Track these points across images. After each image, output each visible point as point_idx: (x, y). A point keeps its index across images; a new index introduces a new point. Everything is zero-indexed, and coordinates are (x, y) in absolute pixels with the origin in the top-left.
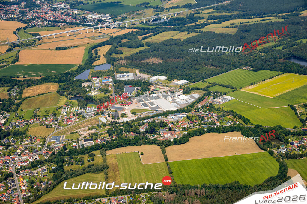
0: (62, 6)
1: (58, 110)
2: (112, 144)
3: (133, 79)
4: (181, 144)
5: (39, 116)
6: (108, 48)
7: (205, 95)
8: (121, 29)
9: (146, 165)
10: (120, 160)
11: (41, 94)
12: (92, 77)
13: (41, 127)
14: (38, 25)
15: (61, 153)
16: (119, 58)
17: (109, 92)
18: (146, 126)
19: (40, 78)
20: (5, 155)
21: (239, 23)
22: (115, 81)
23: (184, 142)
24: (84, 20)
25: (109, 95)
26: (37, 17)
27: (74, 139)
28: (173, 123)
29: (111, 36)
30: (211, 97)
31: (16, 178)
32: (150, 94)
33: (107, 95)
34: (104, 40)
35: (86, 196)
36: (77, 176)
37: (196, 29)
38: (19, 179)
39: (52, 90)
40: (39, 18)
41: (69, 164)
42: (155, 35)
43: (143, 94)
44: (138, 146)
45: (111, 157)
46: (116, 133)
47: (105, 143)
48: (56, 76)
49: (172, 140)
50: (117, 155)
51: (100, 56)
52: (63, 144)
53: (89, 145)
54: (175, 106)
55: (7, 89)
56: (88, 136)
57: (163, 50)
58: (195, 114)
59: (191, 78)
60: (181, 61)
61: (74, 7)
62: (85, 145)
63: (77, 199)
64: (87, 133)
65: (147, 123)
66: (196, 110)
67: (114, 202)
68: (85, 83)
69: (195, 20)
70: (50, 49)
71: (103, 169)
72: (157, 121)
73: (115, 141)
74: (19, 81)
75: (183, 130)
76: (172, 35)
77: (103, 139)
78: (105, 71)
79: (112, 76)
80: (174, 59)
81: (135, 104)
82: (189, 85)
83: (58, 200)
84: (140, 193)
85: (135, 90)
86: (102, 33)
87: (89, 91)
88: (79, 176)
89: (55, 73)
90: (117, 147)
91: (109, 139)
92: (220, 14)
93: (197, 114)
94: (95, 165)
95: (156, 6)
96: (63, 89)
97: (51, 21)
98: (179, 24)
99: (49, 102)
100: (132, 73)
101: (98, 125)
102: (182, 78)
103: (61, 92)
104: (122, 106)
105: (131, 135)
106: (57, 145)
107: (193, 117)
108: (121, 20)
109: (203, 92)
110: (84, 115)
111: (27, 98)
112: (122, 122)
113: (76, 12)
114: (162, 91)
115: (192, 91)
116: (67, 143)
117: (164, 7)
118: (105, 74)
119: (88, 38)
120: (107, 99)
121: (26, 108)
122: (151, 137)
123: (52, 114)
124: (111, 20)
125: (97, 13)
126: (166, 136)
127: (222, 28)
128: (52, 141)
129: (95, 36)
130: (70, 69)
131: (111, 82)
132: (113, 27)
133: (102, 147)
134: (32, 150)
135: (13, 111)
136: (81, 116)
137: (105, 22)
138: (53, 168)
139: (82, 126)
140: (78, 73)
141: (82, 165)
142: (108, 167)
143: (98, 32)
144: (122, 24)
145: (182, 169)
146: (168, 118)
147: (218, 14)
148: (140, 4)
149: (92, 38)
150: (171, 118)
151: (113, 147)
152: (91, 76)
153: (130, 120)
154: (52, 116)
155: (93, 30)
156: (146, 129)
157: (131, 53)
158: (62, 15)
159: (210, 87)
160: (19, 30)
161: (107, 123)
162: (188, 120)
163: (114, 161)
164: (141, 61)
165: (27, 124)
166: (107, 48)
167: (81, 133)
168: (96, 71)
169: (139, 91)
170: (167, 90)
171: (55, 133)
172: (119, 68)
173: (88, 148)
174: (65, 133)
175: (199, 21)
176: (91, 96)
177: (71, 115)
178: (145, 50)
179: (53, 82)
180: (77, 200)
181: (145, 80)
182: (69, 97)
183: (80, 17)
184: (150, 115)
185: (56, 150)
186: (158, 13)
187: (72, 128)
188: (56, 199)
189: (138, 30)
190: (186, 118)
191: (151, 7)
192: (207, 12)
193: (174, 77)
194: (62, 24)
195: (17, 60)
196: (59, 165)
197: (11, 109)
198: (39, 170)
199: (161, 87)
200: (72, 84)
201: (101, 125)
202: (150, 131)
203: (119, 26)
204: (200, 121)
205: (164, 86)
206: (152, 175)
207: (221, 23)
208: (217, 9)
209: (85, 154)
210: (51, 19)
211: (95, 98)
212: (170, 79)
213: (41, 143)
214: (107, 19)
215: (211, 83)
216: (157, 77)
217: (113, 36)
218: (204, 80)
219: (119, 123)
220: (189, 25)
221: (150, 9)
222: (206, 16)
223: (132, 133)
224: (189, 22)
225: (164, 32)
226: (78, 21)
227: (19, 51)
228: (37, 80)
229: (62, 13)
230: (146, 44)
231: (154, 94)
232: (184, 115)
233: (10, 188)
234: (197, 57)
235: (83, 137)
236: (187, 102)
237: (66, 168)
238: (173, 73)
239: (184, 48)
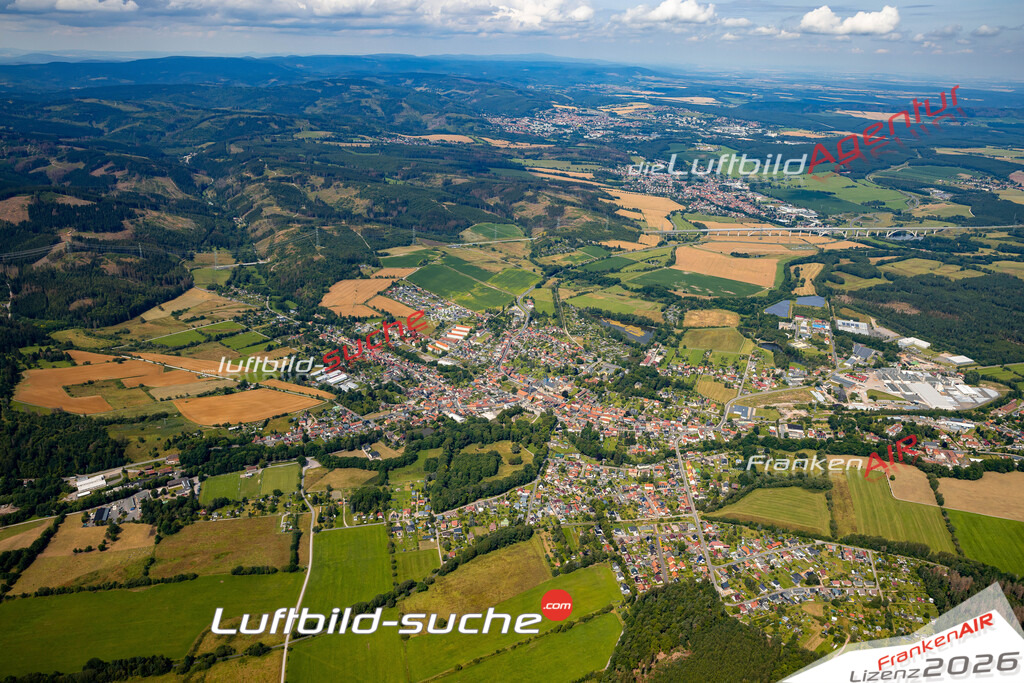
0: (738, 185)
1: (742, 361)
2: (838, 446)
3: (867, 333)
5: (711, 364)
6: (815, 269)
7: (1010, 395)
8: (836, 240)
9: (902, 502)
10: (852, 478)
11: (713, 327)
12: (795, 315)
13: (717, 383)
14: (702, 210)
15: (750, 438)
16: (838, 290)
17: (826, 349)
18: (899, 428)
19: (709, 298)
20: (662, 416)
22: (836, 331)
23: (974, 477)
24: (773, 213)
25: (826, 354)
26: (698, 196)
27: (771, 419)
28: (948, 435)
29: (820, 249)
31: (681, 462)
32: (901, 369)
33: (823, 352)
34: (809, 253)
35: (798, 528)
36: (780, 487)
37: (978, 265)
38: (684, 464)
39: (729, 324)
40: (702, 199)
42: (900, 260)
43: (888, 366)
46: (843, 426)
47: (825, 440)
48: (735, 301)
49: (950, 467)
51: (803, 281)
52: (754, 422)
53: (798, 437)
54: (950, 403)
55: (660, 306)
56: (794, 419)
57: (919, 292)
58: (992, 428)
59: (977, 355)
60: (956, 320)
61: (757, 190)
62: (791, 436)
64: (792, 413)
65: (900, 424)
66: (994, 421)
67: (850, 556)
68: (784, 323)
69: (974, 247)
70: (721, 252)
71: (823, 487)
72: (920, 424)
73: (842, 441)
74: (679, 298)
75: (969, 453)
76: (931, 267)
77: (820, 432)
78: (815, 309)
79: (829, 321)
80: (942, 314)
81: (873, 381)
82: (975, 367)
83: (750, 522)
84: (897, 554)
85: (872, 356)
86: (804, 240)
87: (790, 339)
89: (732, 295)
90: (845, 453)
91: (831, 434)
93: (997, 430)
94: (809, 477)
95: (897, 210)
96: (748, 325)
97: (720, 206)
98: (941, 250)
99: (726, 343)
100: (863, 322)
101: (810, 405)
102: (960, 351)
103: (745, 330)
104: (850, 380)
105: (870, 438)
106: (742, 423)
107: (988, 432)
108: (836, 224)
109: (1006, 389)
110: (786, 380)
111: (691, 328)
112: (853, 410)
113: (759, 198)
114: (923, 368)
115: (982, 381)
116: (760, 423)
117: (911, 214)
118: (816, 314)
119: (782, 245)
120: (823, 360)
121: (692, 346)
123: (733, 365)
124: (817, 221)
125: (795, 205)
126: (937, 457)
128: (735, 412)
129: (793, 244)
130: (757, 293)
131: (829, 331)
132: (823, 233)
133: (820, 447)
134: (704, 420)
135: (673, 346)
136: (781, 380)
137: (808, 223)
138: (738, 462)
139: (784, 399)
140: (769, 303)
142: (832, 487)
143: (799, 238)
144: (838, 230)
146: (938, 422)
148: (868, 203)
149: (788, 246)
150: (944, 423)
151: (839, 451)
152: (791, 313)
153: (867, 409)
154: (733, 368)
156: (899, 434)
157: (860, 286)
158: (738, 200)
159: (1019, 381)
160: (674, 213)
161: (826, 405)
162: (978, 435)
163: (842, 478)
164: (880, 304)
165: (694, 373)
167: (783, 411)
168: (800, 306)
169: (880, 358)
170: (933, 369)
171: (740, 400)
172: (841, 308)
173: (796, 441)
174: (755, 404)
175: (980, 249)
176: (796, 349)
177: (763, 375)
178: (886, 284)
179: (731, 309)
181: (889, 341)
182: (759, 342)
183: (766, 208)
184: (904, 408)
185: (742, 430)
186: (901, 222)
187: (767, 399)
188: (748, 519)
189: (867, 247)
190: (974, 431)
191: (888, 210)
192: (996, 236)
193: (944, 346)
194: (739, 215)
195: (672, 262)
197: (669, 341)
198: (715, 457)
199: (920, 360)
200: (762, 320)
201: (816, 405)
203: (834, 234)
208: (1017, 235)
209: (790, 450)
210: (721, 204)
211: (802, 353)
212: (936, 349)
213: (718, 412)
214: (811, 218)
216: (912, 340)
217: (823, 249)
218: (1005, 365)
219: (848, 410)
220: (962, 254)
221: (887, 213)
222: (995, 244)
223: (872, 434)
224: (961, 249)
225: (916, 259)
226: (763, 214)
227: (675, 248)
228: (705, 300)
229: (737, 197)
230: (885, 275)
231: (908, 370)
232: (969, 425)
233: (673, 476)
234: (987, 319)
235: (787, 418)
236: (974, 400)
238: (943, 338)
239: (958, 295)
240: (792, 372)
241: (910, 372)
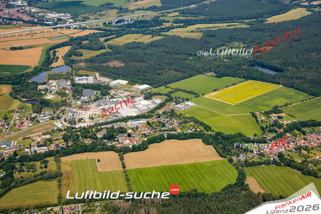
0: (19, 3)
1: (10, 114)
2: (67, 150)
3: (92, 82)
4: (140, 151)
7: (167, 101)
8: (81, 30)
9: (102, 173)
10: (75, 167)
12: (49, 80)
15: (10, 160)
16: (78, 60)
17: (66, 96)
18: (104, 132)
21: (204, 28)
22: (74, 85)
23: (143, 148)
24: (42, 19)
25: (66, 99)
27: (27, 145)
28: (132, 129)
29: (71, 37)
30: (172, 103)
32: (110, 99)
33: (64, 98)
34: (64, 41)
35: (37, 204)
36: (28, 184)
37: (161, 33)
39: (4, 93)
41: (20, 171)
42: (118, 37)
43: (102, 99)
44: (95, 153)
45: (65, 164)
46: (72, 139)
47: (60, 149)
48: (10, 78)
49: (131, 146)
50: (72, 162)
51: (58, 58)
52: (15, 149)
53: (43, 151)
54: (135, 112)
56: (42, 141)
57: (125, 53)
58: (156, 120)
59: (153, 83)
60: (143, 65)
61: (32, 5)
62: (38, 152)
63: (27, 208)
64: (41, 138)
65: (105, 129)
66: (157, 116)
67: (67, 211)
68: (41, 86)
69: (160, 23)
70: (4, 48)
71: (56, 176)
72: (115, 127)
73: (70, 147)
75: (142, 137)
76: (136, 38)
77: (57, 145)
78: (62, 74)
79: (70, 79)
80: (136, 63)
81: (95, 110)
82: (151, 90)
83: (5, 209)
84: (95, 202)
85: (94, 95)
86: (61, 33)
87: (44, 94)
88: (29, 183)
89: (8, 74)
90: (72, 154)
91: (64, 145)
92: (186, 18)
93: (158, 120)
94: (47, 173)
95: (120, 7)
96: (17, 91)
97: (5, 18)
98: (143, 27)
100: (91, 76)
101: (53, 131)
102: (144, 82)
103: (14, 95)
104: (80, 111)
105: (88, 142)
106: (7, 151)
107: (153, 123)
108: (83, 20)
109: (165, 98)
110: (38, 120)
112: (79, 128)
113: (33, 10)
114: (122, 96)
115: (153, 96)
116: (19, 149)
117: (128, 8)
118: (63, 76)
119: (46, 38)
120: (64, 103)
122: (109, 143)
123: (3, 117)
124: (71, 20)
125: (57, 12)
126: (125, 143)
127: (188, 32)
128: (2, 146)
129: (54, 37)
130: (25, 70)
131: (69, 85)
132: (74, 27)
133: (56, 154)
136: (35, 120)
137: (65, 22)
138: (2, 175)
139: (36, 131)
140: (33, 75)
141: (34, 172)
142: (62, 175)
143: (58, 32)
144: (83, 24)
145: (140, 177)
146: (127, 123)
147: (184, 17)
148: (103, 4)
149: (50, 38)
150: (130, 124)
151: (68, 153)
152: (47, 79)
153: (87, 125)
154: (4, 119)
155: (52, 30)
156: (104, 135)
157: (92, 55)
158: (19, 13)
159: (172, 92)
161: (63, 128)
162: (148, 126)
163: (69, 168)
164: (102, 64)
166: (66, 49)
167: (35, 138)
168: (53, 74)
169: (98, 95)
170: (128, 95)
171: (6, 138)
172: (78, 70)
173: (41, 154)
174: (16, 138)
175: (164, 24)
176: (47, 100)
177: (24, 120)
178: (106, 52)
179: (6, 84)
180: (26, 210)
181: (105, 84)
182: (23, 100)
183: (38, 16)
184: (109, 120)
185: (5, 156)
186: (122, 14)
187: (25, 133)
188: (4, 208)
189: (100, 31)
190: (146, 124)
191: (115, 8)
192: (173, 15)
193: (136, 81)
194: (19, 23)
196: (9, 172)
199: (122, 92)
200: (26, 86)
201: (57, 130)
202: (108, 138)
203: (80, 27)
204: (160, 127)
205: (125, 90)
206: (108, 183)
207: (186, 27)
208: (183, 13)
209: (38, 160)
210: (6, 16)
211: (51, 101)
212: (131, 84)
214: (67, 19)
215: (173, 88)
216: (118, 81)
217: (73, 37)
218: (167, 85)
219: (76, 129)
220: (154, 28)
221: (114, 10)
222: (172, 19)
223: (89, 139)
224: (154, 25)
225: (127, 34)
226: (36, 20)
229: (18, 11)
230: (108, 47)
231: (114, 98)
232: (144, 121)
234: (160, 62)
235: (36, 142)
236: (148, 107)
237: (17, 175)
238: (135, 77)
239: (147, 51)
240: (43, 114)
241: (114, 100)
